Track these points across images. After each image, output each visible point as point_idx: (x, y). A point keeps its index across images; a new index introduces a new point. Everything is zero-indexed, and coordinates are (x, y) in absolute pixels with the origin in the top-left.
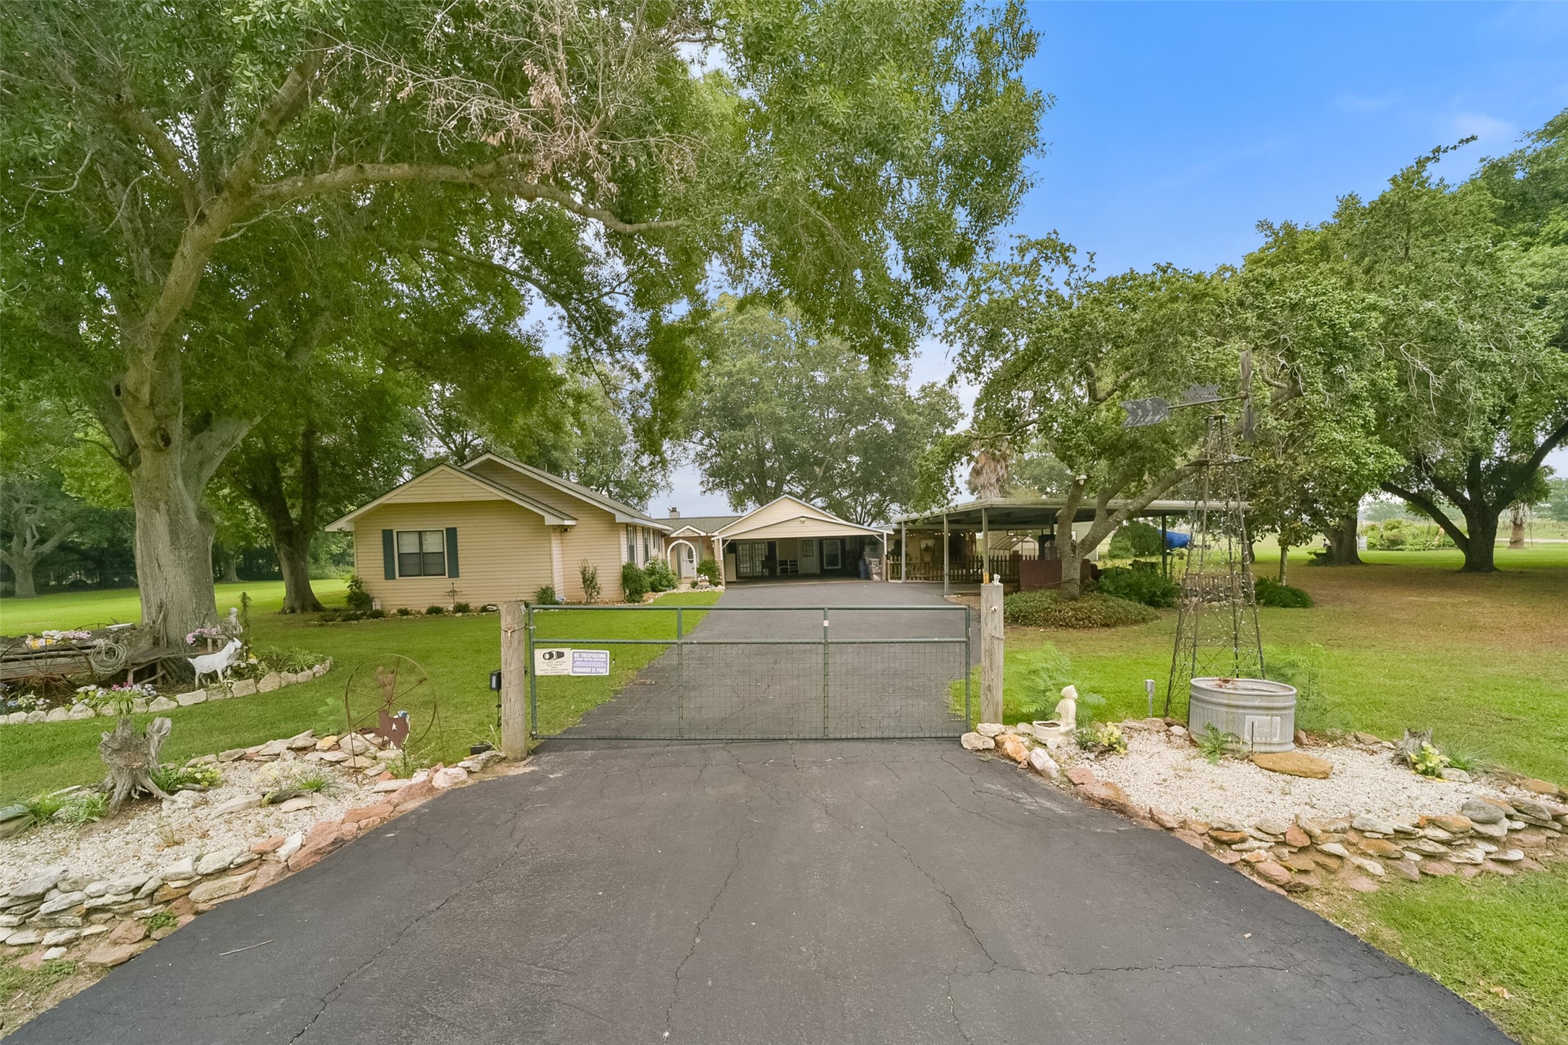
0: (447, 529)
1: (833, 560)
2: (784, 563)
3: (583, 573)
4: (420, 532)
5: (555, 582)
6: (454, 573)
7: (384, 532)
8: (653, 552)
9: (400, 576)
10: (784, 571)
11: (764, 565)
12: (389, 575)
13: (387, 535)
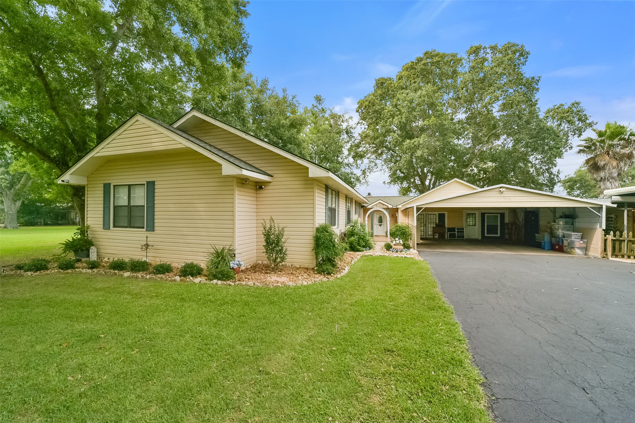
0: (148, 183)
1: (492, 229)
2: (451, 230)
3: (267, 235)
4: (129, 186)
5: (237, 243)
6: (151, 228)
7: (105, 185)
8: (354, 217)
9: (114, 226)
10: (452, 236)
11: (435, 231)
12: (106, 226)
13: (107, 187)
